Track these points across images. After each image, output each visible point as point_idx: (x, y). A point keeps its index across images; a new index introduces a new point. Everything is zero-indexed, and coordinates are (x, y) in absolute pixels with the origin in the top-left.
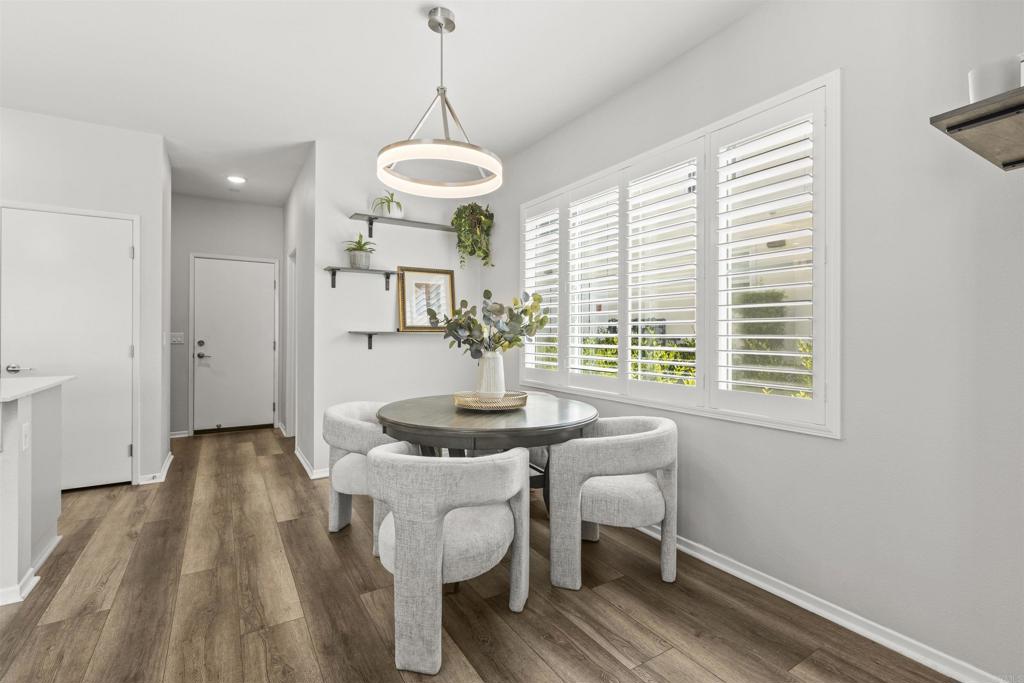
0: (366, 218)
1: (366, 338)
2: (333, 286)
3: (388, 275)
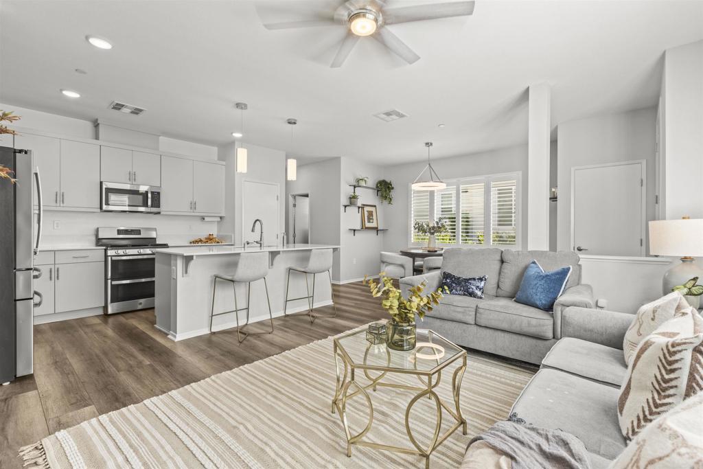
0: (353, 186)
1: (353, 232)
2: (345, 212)
3: (359, 208)
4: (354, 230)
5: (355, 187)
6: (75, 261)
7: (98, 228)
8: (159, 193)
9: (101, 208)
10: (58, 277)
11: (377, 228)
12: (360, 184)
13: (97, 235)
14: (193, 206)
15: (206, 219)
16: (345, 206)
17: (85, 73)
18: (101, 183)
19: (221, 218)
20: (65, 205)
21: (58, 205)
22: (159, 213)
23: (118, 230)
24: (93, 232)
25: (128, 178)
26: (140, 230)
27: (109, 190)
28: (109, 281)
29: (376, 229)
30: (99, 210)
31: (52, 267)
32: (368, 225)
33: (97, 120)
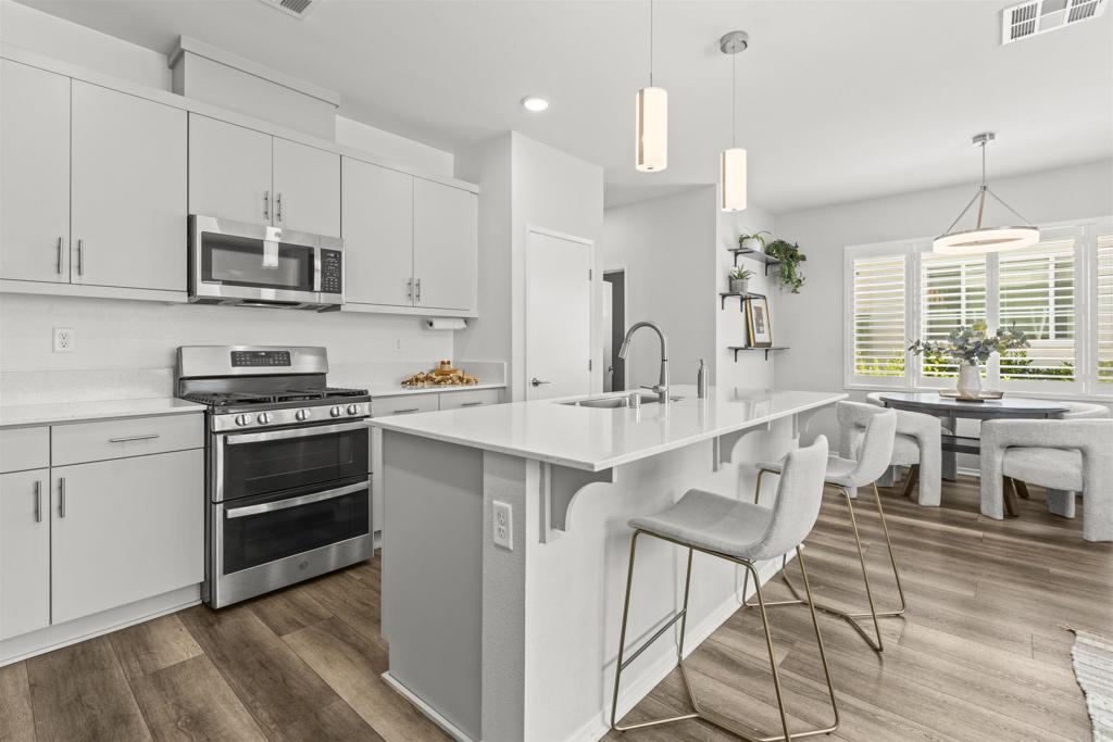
0: (734, 251)
1: (734, 352)
2: (723, 308)
3: (743, 299)
4: (736, 350)
5: (736, 254)
6: (118, 451)
7: (180, 349)
8: (338, 255)
9: (190, 290)
10: (61, 507)
11: (769, 344)
12: (744, 248)
13: (177, 368)
14: (413, 289)
15: (438, 324)
16: (724, 296)
18: (191, 220)
19: (466, 320)
20: (85, 278)
21: (64, 277)
22: (336, 307)
23: (233, 353)
24: (168, 361)
25: (262, 209)
26: (288, 353)
27: (211, 242)
28: (219, 508)
29: (767, 346)
30: (185, 298)
31: (43, 476)
32: (758, 337)
33: (178, 41)
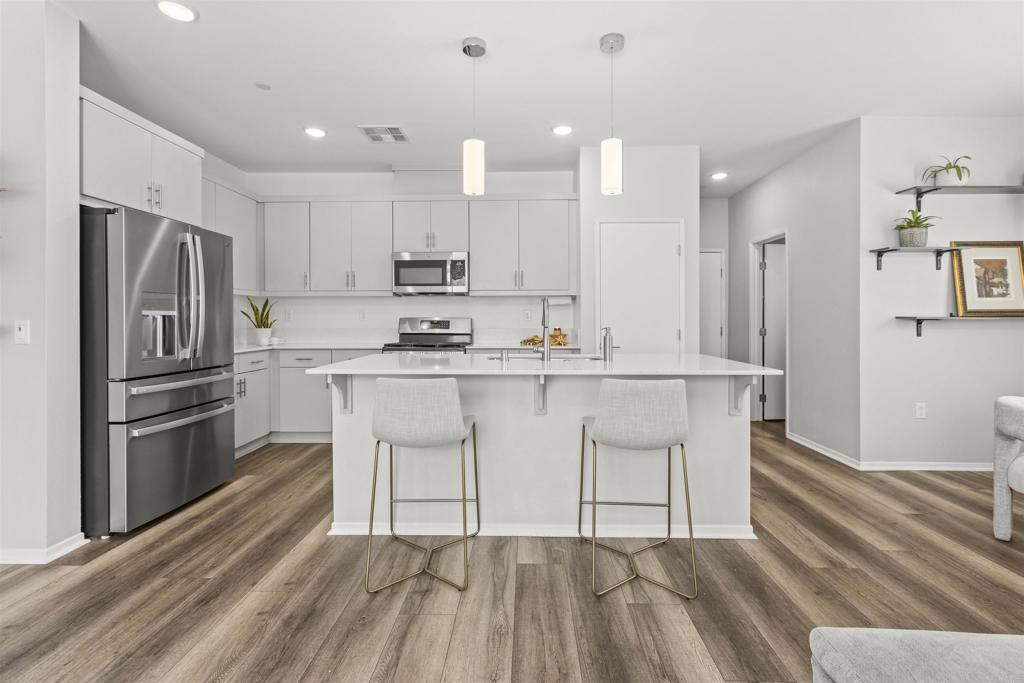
0: (914, 190)
1: (914, 324)
2: (879, 268)
3: (939, 253)
4: (919, 322)
5: (920, 194)
8: (463, 263)
12: (940, 183)
14: (520, 278)
16: (880, 253)
17: (268, 88)
19: (573, 297)
20: (356, 288)
25: (425, 243)
26: (449, 322)
30: (391, 294)
32: (975, 302)
